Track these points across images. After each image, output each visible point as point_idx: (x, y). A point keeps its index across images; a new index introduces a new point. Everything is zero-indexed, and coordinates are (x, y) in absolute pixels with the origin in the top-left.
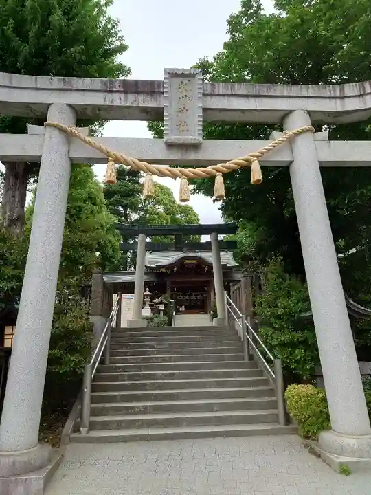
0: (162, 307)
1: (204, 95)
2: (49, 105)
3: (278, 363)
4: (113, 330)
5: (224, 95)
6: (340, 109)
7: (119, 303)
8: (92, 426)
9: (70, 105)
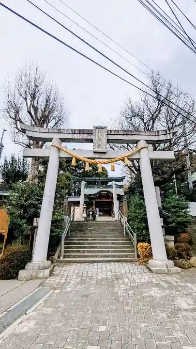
0: (91, 213)
1: (108, 134)
2: (53, 138)
3: (135, 234)
4: (72, 222)
5: (115, 134)
6: (157, 139)
7: (74, 211)
8: (65, 257)
9: (60, 139)
